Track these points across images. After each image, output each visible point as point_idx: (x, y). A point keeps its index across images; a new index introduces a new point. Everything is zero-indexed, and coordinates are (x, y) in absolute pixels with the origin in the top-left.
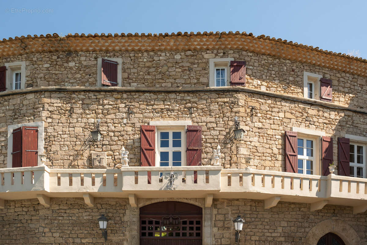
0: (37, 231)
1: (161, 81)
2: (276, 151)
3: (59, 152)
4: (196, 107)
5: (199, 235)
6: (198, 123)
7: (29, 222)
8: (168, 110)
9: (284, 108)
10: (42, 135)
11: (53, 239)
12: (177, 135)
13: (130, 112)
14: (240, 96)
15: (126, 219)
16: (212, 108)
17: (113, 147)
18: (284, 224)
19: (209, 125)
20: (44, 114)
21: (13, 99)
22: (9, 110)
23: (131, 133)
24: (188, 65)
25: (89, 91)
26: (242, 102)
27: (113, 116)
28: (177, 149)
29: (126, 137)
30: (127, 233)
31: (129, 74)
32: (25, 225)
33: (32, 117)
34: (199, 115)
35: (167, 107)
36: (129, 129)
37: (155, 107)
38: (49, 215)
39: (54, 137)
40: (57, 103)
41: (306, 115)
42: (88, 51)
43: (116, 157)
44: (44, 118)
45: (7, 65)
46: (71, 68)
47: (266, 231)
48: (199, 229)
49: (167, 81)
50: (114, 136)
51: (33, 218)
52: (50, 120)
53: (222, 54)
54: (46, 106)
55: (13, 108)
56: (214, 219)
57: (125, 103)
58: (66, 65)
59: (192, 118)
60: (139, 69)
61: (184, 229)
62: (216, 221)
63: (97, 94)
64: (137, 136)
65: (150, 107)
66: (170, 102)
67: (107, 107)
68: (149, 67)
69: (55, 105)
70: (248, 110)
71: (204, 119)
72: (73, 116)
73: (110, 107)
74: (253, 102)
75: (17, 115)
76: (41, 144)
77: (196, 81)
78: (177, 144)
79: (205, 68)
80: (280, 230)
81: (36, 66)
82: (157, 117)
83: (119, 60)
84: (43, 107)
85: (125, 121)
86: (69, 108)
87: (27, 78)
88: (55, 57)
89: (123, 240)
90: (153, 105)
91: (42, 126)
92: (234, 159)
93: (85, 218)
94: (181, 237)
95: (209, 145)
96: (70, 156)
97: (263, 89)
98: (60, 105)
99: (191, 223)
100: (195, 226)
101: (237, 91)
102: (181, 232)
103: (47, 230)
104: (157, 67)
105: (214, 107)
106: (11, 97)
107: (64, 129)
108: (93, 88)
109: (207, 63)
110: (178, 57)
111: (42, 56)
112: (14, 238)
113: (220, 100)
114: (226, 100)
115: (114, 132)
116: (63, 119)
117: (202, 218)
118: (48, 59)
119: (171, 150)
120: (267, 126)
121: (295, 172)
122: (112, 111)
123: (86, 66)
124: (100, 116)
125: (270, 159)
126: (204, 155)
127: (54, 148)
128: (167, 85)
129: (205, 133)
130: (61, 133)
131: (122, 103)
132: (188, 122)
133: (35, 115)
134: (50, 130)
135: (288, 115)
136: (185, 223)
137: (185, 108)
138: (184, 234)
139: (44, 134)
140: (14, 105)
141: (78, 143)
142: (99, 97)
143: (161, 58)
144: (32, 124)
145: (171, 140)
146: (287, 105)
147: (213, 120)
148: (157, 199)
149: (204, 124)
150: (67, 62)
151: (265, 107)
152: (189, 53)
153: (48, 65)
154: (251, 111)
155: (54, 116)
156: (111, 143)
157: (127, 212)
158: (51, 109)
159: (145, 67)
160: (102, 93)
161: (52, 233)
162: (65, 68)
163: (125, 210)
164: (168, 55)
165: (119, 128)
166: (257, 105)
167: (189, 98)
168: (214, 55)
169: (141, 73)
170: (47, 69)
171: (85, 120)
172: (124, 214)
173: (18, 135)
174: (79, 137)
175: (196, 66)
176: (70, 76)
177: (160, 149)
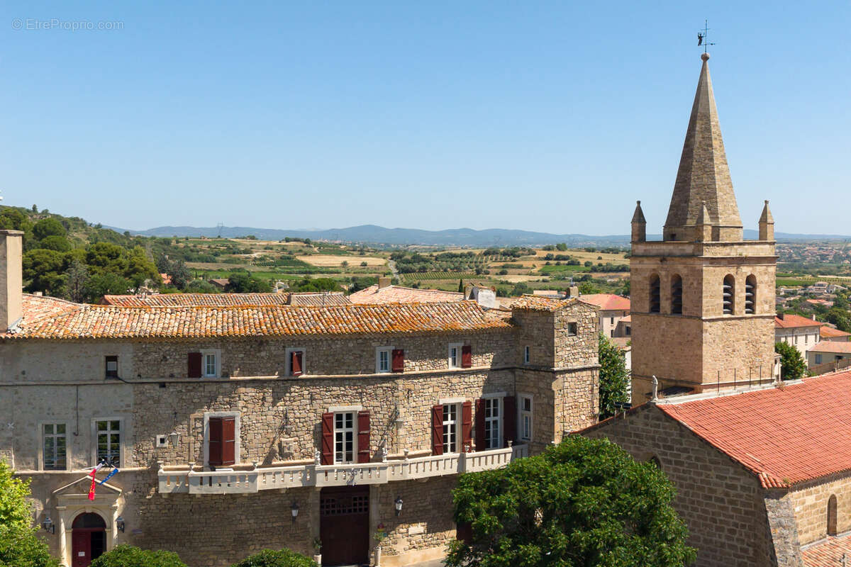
0: (234, 519)
1: (337, 368)
2: (426, 425)
3: (254, 441)
4: (366, 393)
5: (367, 510)
6: (367, 407)
7: (227, 509)
8: (344, 395)
9: (434, 383)
10: (238, 424)
11: (248, 525)
12: (349, 416)
13: (312, 399)
14: (400, 382)
15: (310, 501)
16: (378, 392)
17: (299, 433)
18: (432, 492)
19: (376, 409)
20: (241, 404)
21: (208, 386)
22: (205, 396)
23: (314, 418)
24: (359, 352)
25: (279, 380)
26: (401, 387)
27: (298, 403)
28: (349, 430)
29: (310, 423)
30: (310, 515)
31: (311, 363)
32: (223, 513)
33: (229, 406)
34: (368, 400)
35: (342, 392)
36: (312, 415)
37: (333, 393)
38: (246, 503)
39: (249, 426)
40: (251, 392)
42: (277, 340)
43: (301, 443)
44: (240, 408)
45: (202, 351)
46: (263, 357)
47: (418, 502)
48: (367, 504)
49: (343, 368)
50: (300, 422)
51: (230, 506)
52: (245, 410)
53: (386, 342)
54: (242, 396)
55: (209, 395)
56: (379, 496)
57: (308, 390)
58: (258, 354)
59: (362, 402)
60: (320, 357)
61: (355, 505)
62: (380, 497)
63: (285, 382)
64: (318, 422)
65: (328, 393)
66: (345, 388)
67: (293, 394)
68: (328, 355)
69: (250, 394)
70: (406, 393)
71: (372, 403)
72: (265, 405)
73: (296, 394)
74: (409, 384)
75: (212, 402)
76: (238, 433)
77: (365, 368)
78: (349, 425)
79: (373, 356)
80: (429, 499)
81: (231, 355)
82: (335, 403)
83: (303, 350)
84: (239, 397)
85: (308, 407)
86: (261, 397)
87: (223, 367)
88: (248, 347)
89: (307, 521)
90: (330, 391)
91: (238, 416)
92: (395, 440)
93: (276, 503)
94: (353, 513)
95: (375, 428)
96: (263, 444)
97: (417, 371)
98: (254, 394)
99: (360, 499)
100: (363, 502)
101: (398, 377)
102: (352, 508)
103: (243, 517)
104: (334, 355)
105: (380, 391)
106: (206, 384)
107: (258, 418)
108: (282, 378)
109: (374, 351)
110: (351, 345)
111: (237, 346)
112: (212, 525)
113: (384, 385)
114: (388, 385)
115: (299, 418)
116: (257, 407)
117: (369, 494)
118: (242, 349)
119: (344, 431)
120: (420, 404)
122: (297, 398)
123: (275, 356)
124: (288, 403)
125: (421, 434)
126: (371, 438)
127: (250, 437)
129: (372, 417)
130: (255, 422)
131: (306, 390)
132: (358, 407)
133: (231, 404)
134: (245, 419)
136: (355, 499)
137: (357, 393)
138: (355, 510)
139: (240, 423)
140: (210, 392)
141: (270, 431)
142: (287, 385)
143: (338, 346)
144: (228, 413)
145: (344, 421)
146: (436, 379)
147: (379, 404)
149: (372, 408)
150: (260, 351)
151: (418, 387)
152: (360, 341)
153: (242, 355)
154: (408, 393)
155: (249, 406)
156: (297, 429)
157: (311, 494)
158: (246, 398)
159: (324, 355)
160: (289, 382)
161: (248, 519)
162: (258, 357)
163: (308, 492)
165: (304, 415)
166: (411, 387)
167: (359, 384)
168: (379, 343)
169: (322, 361)
170: (242, 358)
171: (275, 408)
172: (308, 497)
173: (216, 424)
174: (271, 425)
175: (365, 353)
176: (261, 365)
177: (335, 431)
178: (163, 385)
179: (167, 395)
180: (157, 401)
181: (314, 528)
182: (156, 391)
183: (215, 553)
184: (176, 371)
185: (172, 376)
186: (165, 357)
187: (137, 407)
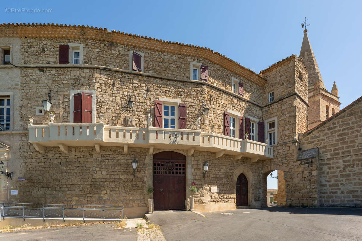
0: (91, 170)
1: (165, 72)
2: (220, 123)
3: (106, 114)
4: (184, 92)
5: (184, 173)
6: (184, 102)
7: (86, 163)
8: (169, 91)
9: (224, 98)
10: (95, 100)
11: (101, 176)
12: (173, 108)
13: (148, 91)
14: (205, 88)
15: (146, 162)
16: (191, 93)
17: (139, 113)
18: (224, 167)
19: (191, 104)
20: (97, 85)
21: (74, 71)
22: (71, 79)
23: (149, 104)
24: (180, 64)
25: (125, 73)
26: (206, 92)
27: (138, 92)
28: (173, 117)
29: (146, 107)
30: (146, 172)
31: (148, 65)
32: (83, 165)
33: (88, 86)
34: (185, 97)
35: (168, 89)
36: (148, 102)
37: (162, 88)
38: (100, 158)
39: (103, 102)
40: (105, 78)
41: (233, 102)
42: (123, 44)
43: (140, 120)
44: (96, 88)
45: (69, 44)
46: (113, 55)
48: (184, 169)
49: (169, 72)
50: (139, 105)
51: (89, 160)
52: (100, 90)
53: (196, 60)
54: (98, 79)
55: (74, 78)
56: (192, 163)
57: (145, 84)
58: (110, 51)
59: (181, 98)
60: (153, 62)
61: (177, 169)
62: (193, 164)
63: (129, 75)
64: (152, 107)
65: (159, 89)
66: (170, 86)
67: (135, 85)
68: (159, 62)
69: (103, 79)
70: (209, 97)
71: (188, 99)
72: (115, 89)
73: (137, 85)
74: (212, 92)
75: (76, 83)
76: (94, 107)
77: (183, 75)
78: (173, 114)
79: (188, 68)
80: (222, 171)
81: (90, 49)
82: (163, 95)
83: (142, 54)
84: (96, 80)
85: (145, 96)
86: (112, 83)
87: (84, 57)
88: (103, 45)
89: (144, 176)
90: (161, 87)
91: (95, 93)
92: (203, 126)
93: (122, 161)
94: (175, 175)
95: (190, 116)
96: (113, 117)
97: (215, 85)
98: (106, 80)
99: (180, 165)
100: (182, 167)
101: (204, 84)
102: (175, 171)
103: (98, 169)
104: (163, 63)
105: (193, 93)
106: (72, 69)
107: (109, 97)
108: (127, 71)
109: (189, 64)
110: (174, 58)
111: (95, 43)
112: (75, 174)
113: (195, 88)
114: (198, 89)
115: (139, 102)
116: (109, 90)
117: (185, 162)
118: (98, 45)
119: (169, 117)
120: (217, 108)
121: (228, 136)
122: (138, 88)
123: (122, 55)
124: (131, 90)
125: (217, 127)
126: (188, 123)
127: (103, 110)
128: (168, 75)
129: (188, 109)
130: (107, 100)
131: (144, 83)
132: (179, 101)
133: (90, 85)
134: (100, 97)
135: (226, 102)
136: (177, 165)
137: (178, 91)
138: (177, 173)
139: (96, 99)
140: (75, 75)
141: (118, 108)
142: (130, 77)
143: (165, 57)
144: (87, 91)
145: (170, 111)
146: (225, 96)
147: (192, 101)
148: (164, 149)
149: (188, 103)
150: (111, 50)
151: (216, 96)
152: (180, 56)
153: (98, 50)
154: (210, 97)
155: (103, 88)
156: (138, 110)
157: (147, 157)
158: (100, 82)
159: (157, 61)
160: (132, 75)
161: (101, 171)
162: (110, 54)
163: (145, 156)
164: (169, 55)
165: (142, 100)
166: (212, 94)
167: (180, 85)
168: (192, 60)
169: (154, 65)
170: (98, 52)
171: (122, 93)
172: (145, 159)
173: (78, 98)
174: (119, 104)
175: (183, 65)
176: (112, 60)
177: (164, 117)
178: (41, 69)
179: (45, 78)
180: (37, 82)
181: (149, 182)
182: (36, 74)
183: (78, 195)
184: (51, 59)
185: (48, 63)
186: (43, 50)
187: (23, 85)
